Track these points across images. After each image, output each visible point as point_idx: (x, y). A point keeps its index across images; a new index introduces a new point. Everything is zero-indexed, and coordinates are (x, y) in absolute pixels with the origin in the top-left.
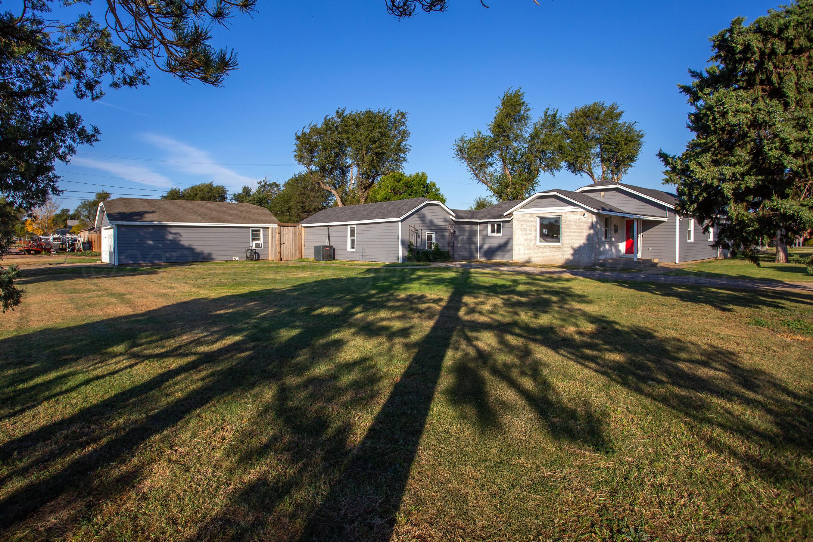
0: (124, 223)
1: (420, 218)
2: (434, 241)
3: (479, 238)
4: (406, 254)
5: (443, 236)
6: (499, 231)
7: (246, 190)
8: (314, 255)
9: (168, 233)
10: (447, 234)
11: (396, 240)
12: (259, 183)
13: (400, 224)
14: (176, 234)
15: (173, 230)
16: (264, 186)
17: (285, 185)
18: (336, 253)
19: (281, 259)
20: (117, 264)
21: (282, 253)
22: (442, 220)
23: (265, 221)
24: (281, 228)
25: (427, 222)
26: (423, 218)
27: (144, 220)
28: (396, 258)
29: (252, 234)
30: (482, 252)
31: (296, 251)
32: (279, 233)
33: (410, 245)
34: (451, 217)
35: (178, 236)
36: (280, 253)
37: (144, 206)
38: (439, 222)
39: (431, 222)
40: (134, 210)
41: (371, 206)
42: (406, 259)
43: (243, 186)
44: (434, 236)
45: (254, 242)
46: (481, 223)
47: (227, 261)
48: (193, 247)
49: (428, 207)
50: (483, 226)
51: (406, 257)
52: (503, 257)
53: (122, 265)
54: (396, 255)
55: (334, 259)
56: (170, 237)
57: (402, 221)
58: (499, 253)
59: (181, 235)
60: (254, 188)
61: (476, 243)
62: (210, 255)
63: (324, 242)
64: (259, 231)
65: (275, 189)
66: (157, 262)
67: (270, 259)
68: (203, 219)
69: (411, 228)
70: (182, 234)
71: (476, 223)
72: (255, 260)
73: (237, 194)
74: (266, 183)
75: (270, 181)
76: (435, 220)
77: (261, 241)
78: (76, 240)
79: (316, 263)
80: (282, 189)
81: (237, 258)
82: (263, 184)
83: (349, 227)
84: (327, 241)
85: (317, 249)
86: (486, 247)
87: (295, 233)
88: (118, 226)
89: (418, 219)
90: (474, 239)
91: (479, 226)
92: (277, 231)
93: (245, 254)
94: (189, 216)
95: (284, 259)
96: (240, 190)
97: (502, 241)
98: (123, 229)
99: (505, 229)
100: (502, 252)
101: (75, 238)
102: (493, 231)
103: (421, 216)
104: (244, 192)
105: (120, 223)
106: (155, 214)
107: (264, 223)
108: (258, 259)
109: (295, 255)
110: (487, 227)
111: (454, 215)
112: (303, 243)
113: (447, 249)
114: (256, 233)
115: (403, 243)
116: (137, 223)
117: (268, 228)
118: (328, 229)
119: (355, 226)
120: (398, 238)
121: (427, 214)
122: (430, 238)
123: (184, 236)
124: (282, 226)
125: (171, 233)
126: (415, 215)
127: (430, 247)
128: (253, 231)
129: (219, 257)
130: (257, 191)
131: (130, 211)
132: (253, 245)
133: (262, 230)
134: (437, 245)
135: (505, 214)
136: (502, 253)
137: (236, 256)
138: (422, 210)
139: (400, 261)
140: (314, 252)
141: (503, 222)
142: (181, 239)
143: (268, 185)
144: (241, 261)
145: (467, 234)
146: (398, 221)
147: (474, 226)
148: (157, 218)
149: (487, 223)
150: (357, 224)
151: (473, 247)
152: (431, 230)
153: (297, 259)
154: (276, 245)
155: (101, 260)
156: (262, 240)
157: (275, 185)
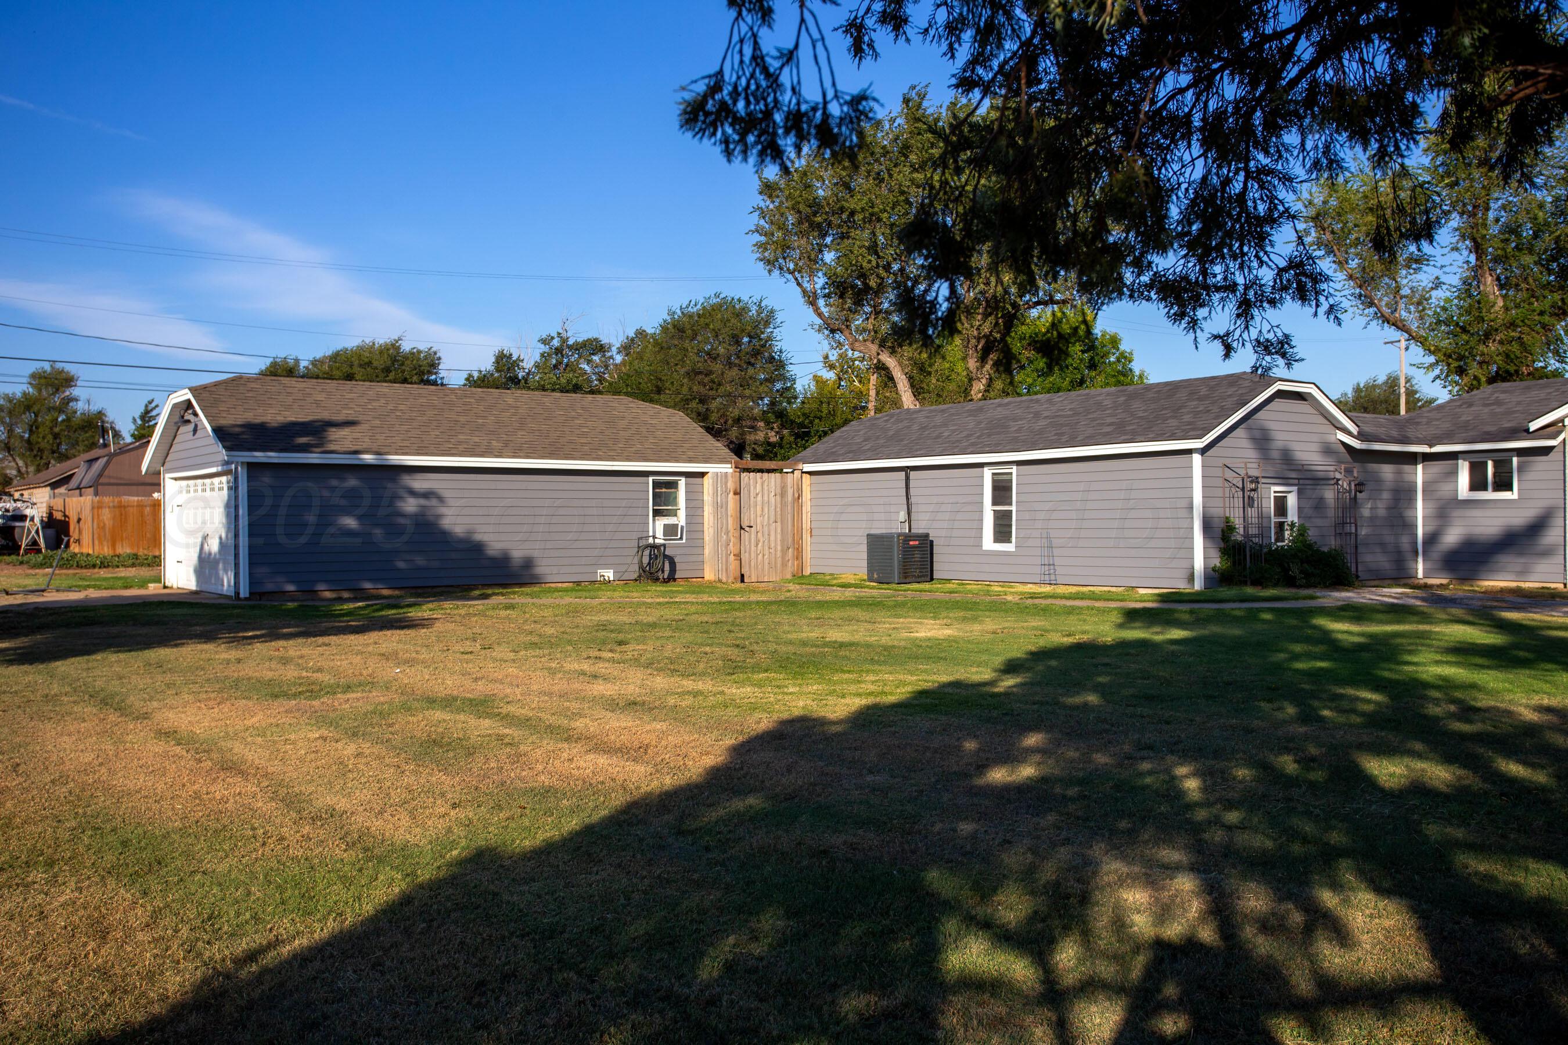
0: (272, 457)
1: (1253, 439)
2: (1292, 516)
3: (1420, 509)
4: (1216, 562)
5: (1319, 505)
6: (1503, 483)
7: (505, 362)
8: (865, 564)
9: (402, 493)
10: (1329, 494)
11: (1183, 513)
12: (544, 341)
13: (1197, 458)
14: (427, 495)
15: (419, 483)
16: (558, 351)
17: (625, 349)
18: (935, 559)
19: (742, 576)
20: (244, 593)
21: (745, 557)
22: (1315, 447)
23: (690, 454)
24: (744, 475)
25: (1275, 455)
26: (1262, 441)
27: (332, 447)
28: (1184, 574)
29: (655, 495)
30: (1435, 555)
31: (784, 552)
32: (737, 493)
33: (1229, 528)
34: (1342, 436)
35: (434, 502)
36: (738, 556)
37: (317, 403)
38: (1309, 454)
39: (1287, 458)
40: (291, 416)
41: (1049, 401)
42: (1216, 578)
43: (496, 350)
44: (1292, 500)
45: (661, 522)
46: (1427, 457)
47: (578, 583)
48: (478, 537)
49: (1277, 404)
50: (1437, 467)
51: (1214, 569)
52: (1523, 573)
53: (262, 595)
54: (1185, 564)
55: (932, 579)
56: (410, 505)
57: (1203, 451)
58: (1509, 560)
59: (440, 499)
60: (529, 356)
61: (1410, 527)
62: (528, 564)
63: (894, 523)
64: (673, 485)
65: (596, 358)
66: (368, 585)
67: (709, 575)
68: (506, 444)
69: (1229, 474)
70: (445, 494)
71: (1413, 458)
72: (666, 581)
73: (476, 375)
74: (564, 341)
75: (578, 334)
76: (1295, 446)
77: (681, 519)
78: (23, 518)
79: (875, 591)
80: (619, 358)
81: (609, 574)
82: (556, 343)
83: (988, 473)
84: (902, 515)
85: (877, 544)
86: (1452, 537)
87: (783, 494)
88: (252, 468)
89: (1246, 443)
90: (1408, 513)
91: (1420, 467)
92: (731, 485)
93: (636, 560)
94: (461, 437)
95: (751, 576)
96: (486, 363)
97: (1519, 518)
98: (267, 479)
99: (1530, 476)
100: (1521, 554)
101: (16, 509)
102: (1478, 483)
103: (1257, 434)
104: (498, 370)
105: (259, 456)
106: (357, 428)
107: (690, 460)
108: (672, 578)
109: (784, 565)
110: (1454, 473)
111: (1354, 430)
112: (806, 525)
113: (1331, 543)
114: (664, 489)
115: (1207, 526)
116: (313, 458)
117: (702, 475)
118: (907, 479)
119: (1014, 469)
120: (1191, 508)
121: (1272, 425)
122: (1281, 505)
123: (451, 502)
124: (749, 470)
125: (413, 493)
126: (1239, 432)
127: (1280, 537)
128: (656, 485)
129: (555, 570)
130: (537, 366)
131: (280, 419)
132: (657, 529)
133: (682, 482)
134: (1302, 531)
135: (1534, 426)
136: (1522, 560)
137: (606, 566)
138: (1260, 415)
139: (1198, 585)
140: (865, 556)
141: (1521, 452)
142: (443, 510)
143: (570, 347)
144: (623, 582)
145: (1386, 495)
146: (1189, 452)
147: (1407, 468)
148: (366, 443)
149: (1454, 456)
150: (1019, 463)
151: (1405, 540)
152: (1284, 480)
153: (789, 576)
154: (727, 533)
155: (158, 579)
156: (682, 514)
157: (596, 347)
